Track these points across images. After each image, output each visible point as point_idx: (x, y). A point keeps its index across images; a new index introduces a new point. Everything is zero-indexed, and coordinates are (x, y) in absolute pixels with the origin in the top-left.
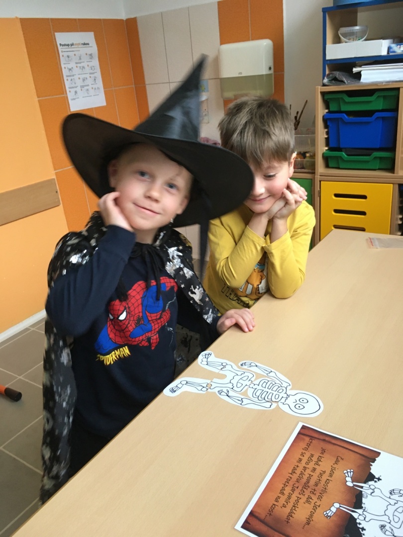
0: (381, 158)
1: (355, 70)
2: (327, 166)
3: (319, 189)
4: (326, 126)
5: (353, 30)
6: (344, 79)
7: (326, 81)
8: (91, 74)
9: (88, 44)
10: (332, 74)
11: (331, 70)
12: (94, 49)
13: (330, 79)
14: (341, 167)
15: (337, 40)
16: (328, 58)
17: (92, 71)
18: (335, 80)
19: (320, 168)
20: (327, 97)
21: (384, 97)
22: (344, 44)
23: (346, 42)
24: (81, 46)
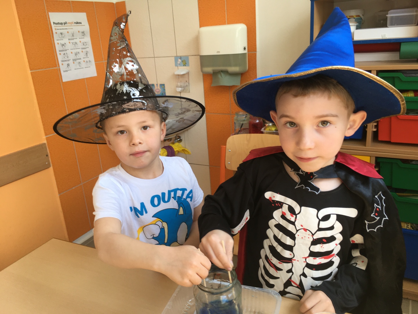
8: (83, 49)
9: (81, 23)
12: (86, 27)
17: (84, 47)
24: (74, 25)
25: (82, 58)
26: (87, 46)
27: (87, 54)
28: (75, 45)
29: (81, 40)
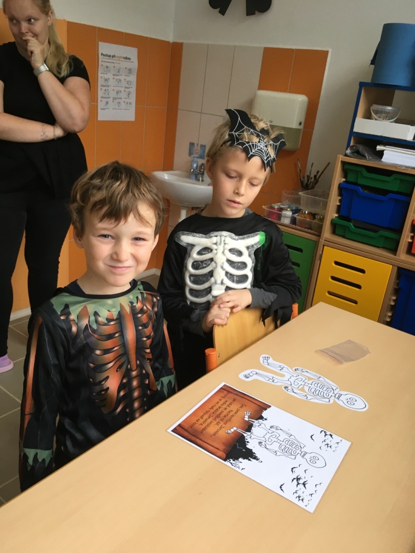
0: (386, 238)
1: (379, 148)
2: (334, 232)
3: (321, 253)
4: (340, 194)
5: (385, 109)
6: (366, 155)
7: (348, 151)
8: (126, 88)
9: (130, 59)
10: (356, 146)
11: (356, 142)
12: (134, 64)
13: (353, 151)
14: (346, 237)
15: (368, 116)
16: (355, 130)
17: (127, 86)
18: (357, 153)
19: (327, 233)
20: (347, 167)
21: (402, 180)
22: (373, 121)
23: (376, 120)
24: (123, 59)
25: (123, 98)
26: (131, 86)
27: (129, 94)
28: (118, 82)
29: (126, 77)
